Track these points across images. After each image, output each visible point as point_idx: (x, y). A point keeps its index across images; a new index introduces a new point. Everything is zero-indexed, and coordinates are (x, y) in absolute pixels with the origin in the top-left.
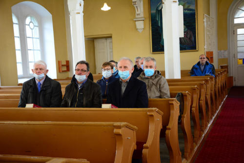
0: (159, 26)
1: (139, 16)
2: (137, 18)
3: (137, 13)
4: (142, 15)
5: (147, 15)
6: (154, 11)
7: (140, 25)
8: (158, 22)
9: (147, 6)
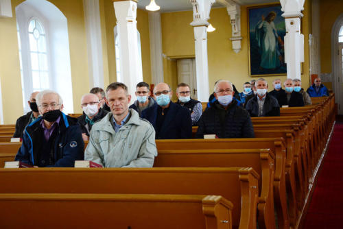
0: (258, 47)
1: (236, 36)
2: (234, 37)
3: (234, 31)
4: (239, 35)
5: (246, 34)
6: (253, 30)
7: (237, 45)
8: (258, 42)
9: (245, 24)
